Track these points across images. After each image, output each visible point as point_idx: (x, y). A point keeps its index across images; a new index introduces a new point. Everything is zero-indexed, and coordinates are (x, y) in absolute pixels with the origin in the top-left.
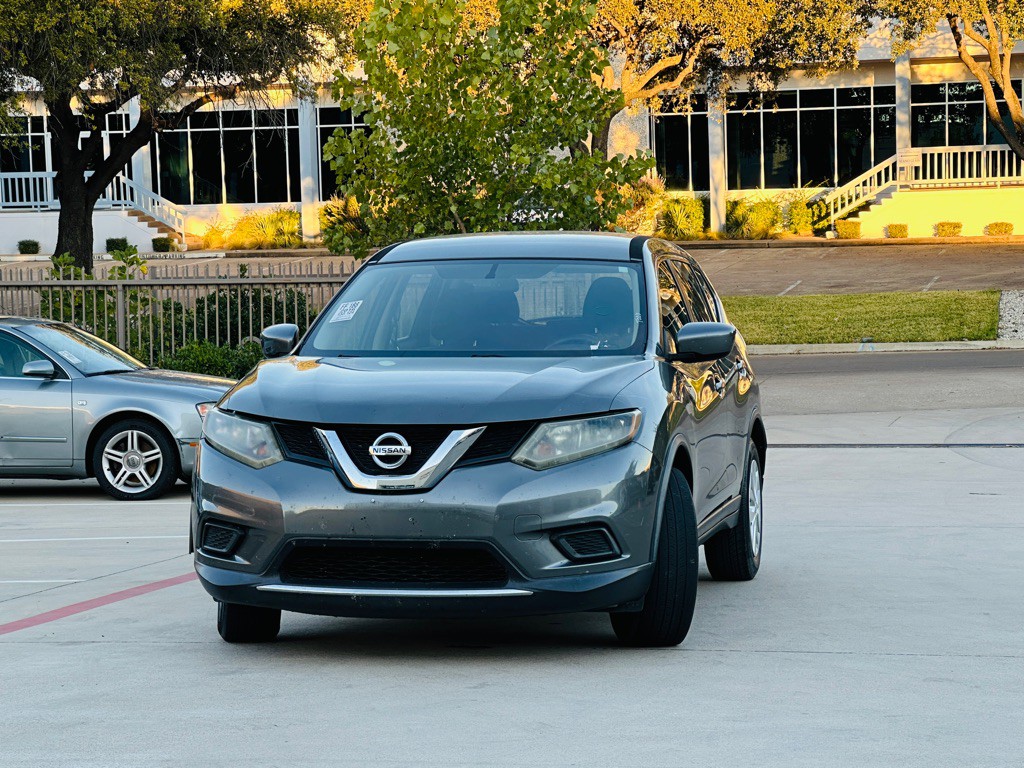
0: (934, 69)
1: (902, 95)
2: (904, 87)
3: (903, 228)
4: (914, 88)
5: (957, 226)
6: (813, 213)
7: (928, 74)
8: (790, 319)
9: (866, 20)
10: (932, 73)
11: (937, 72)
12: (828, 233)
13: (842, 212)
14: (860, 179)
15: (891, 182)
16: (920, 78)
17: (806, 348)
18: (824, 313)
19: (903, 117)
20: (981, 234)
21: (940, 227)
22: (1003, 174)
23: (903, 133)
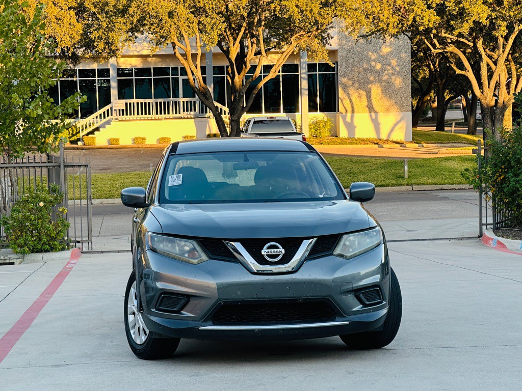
0: (127, 61)
1: (113, 73)
2: (113, 70)
3: (117, 140)
4: (118, 70)
5: (144, 139)
6: (69, 132)
7: (124, 63)
8: (93, 186)
9: (133, 34)
10: (126, 63)
11: (129, 62)
12: (79, 142)
13: (85, 132)
14: (94, 115)
15: (110, 117)
16: (120, 64)
17: (105, 201)
18: (109, 183)
19: (114, 84)
20: (156, 143)
21: (135, 140)
22: (165, 113)
23: (114, 92)
